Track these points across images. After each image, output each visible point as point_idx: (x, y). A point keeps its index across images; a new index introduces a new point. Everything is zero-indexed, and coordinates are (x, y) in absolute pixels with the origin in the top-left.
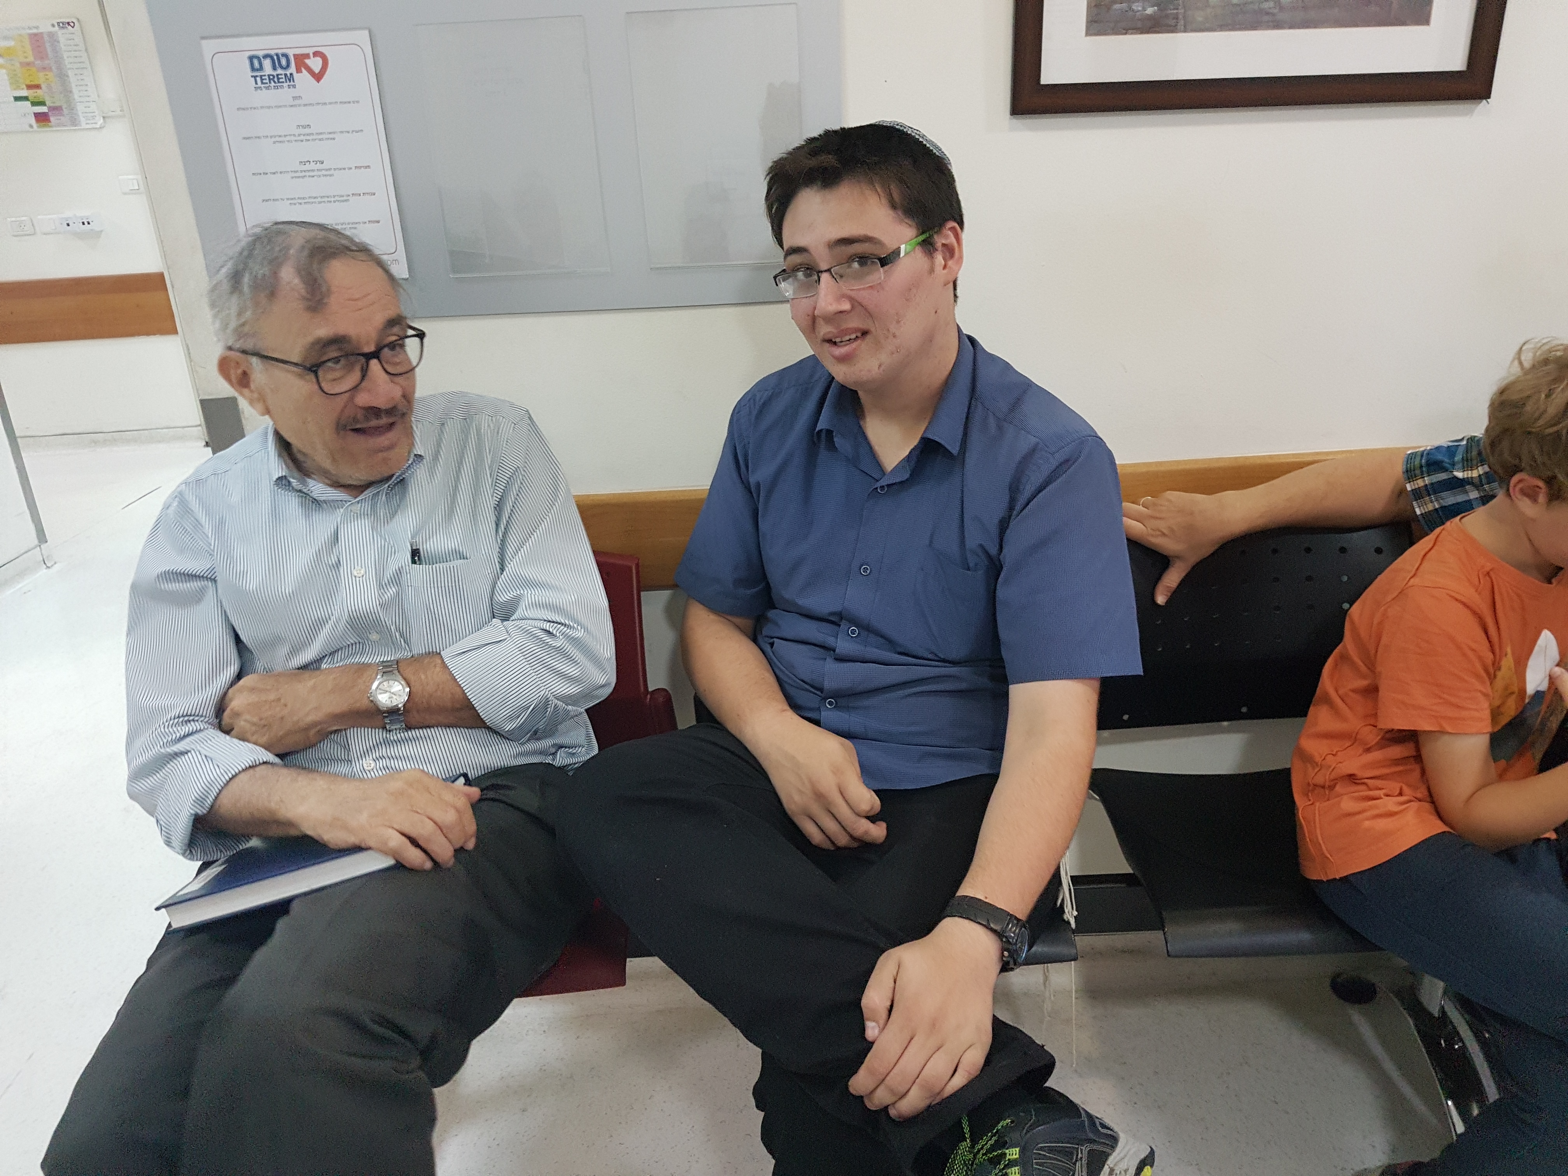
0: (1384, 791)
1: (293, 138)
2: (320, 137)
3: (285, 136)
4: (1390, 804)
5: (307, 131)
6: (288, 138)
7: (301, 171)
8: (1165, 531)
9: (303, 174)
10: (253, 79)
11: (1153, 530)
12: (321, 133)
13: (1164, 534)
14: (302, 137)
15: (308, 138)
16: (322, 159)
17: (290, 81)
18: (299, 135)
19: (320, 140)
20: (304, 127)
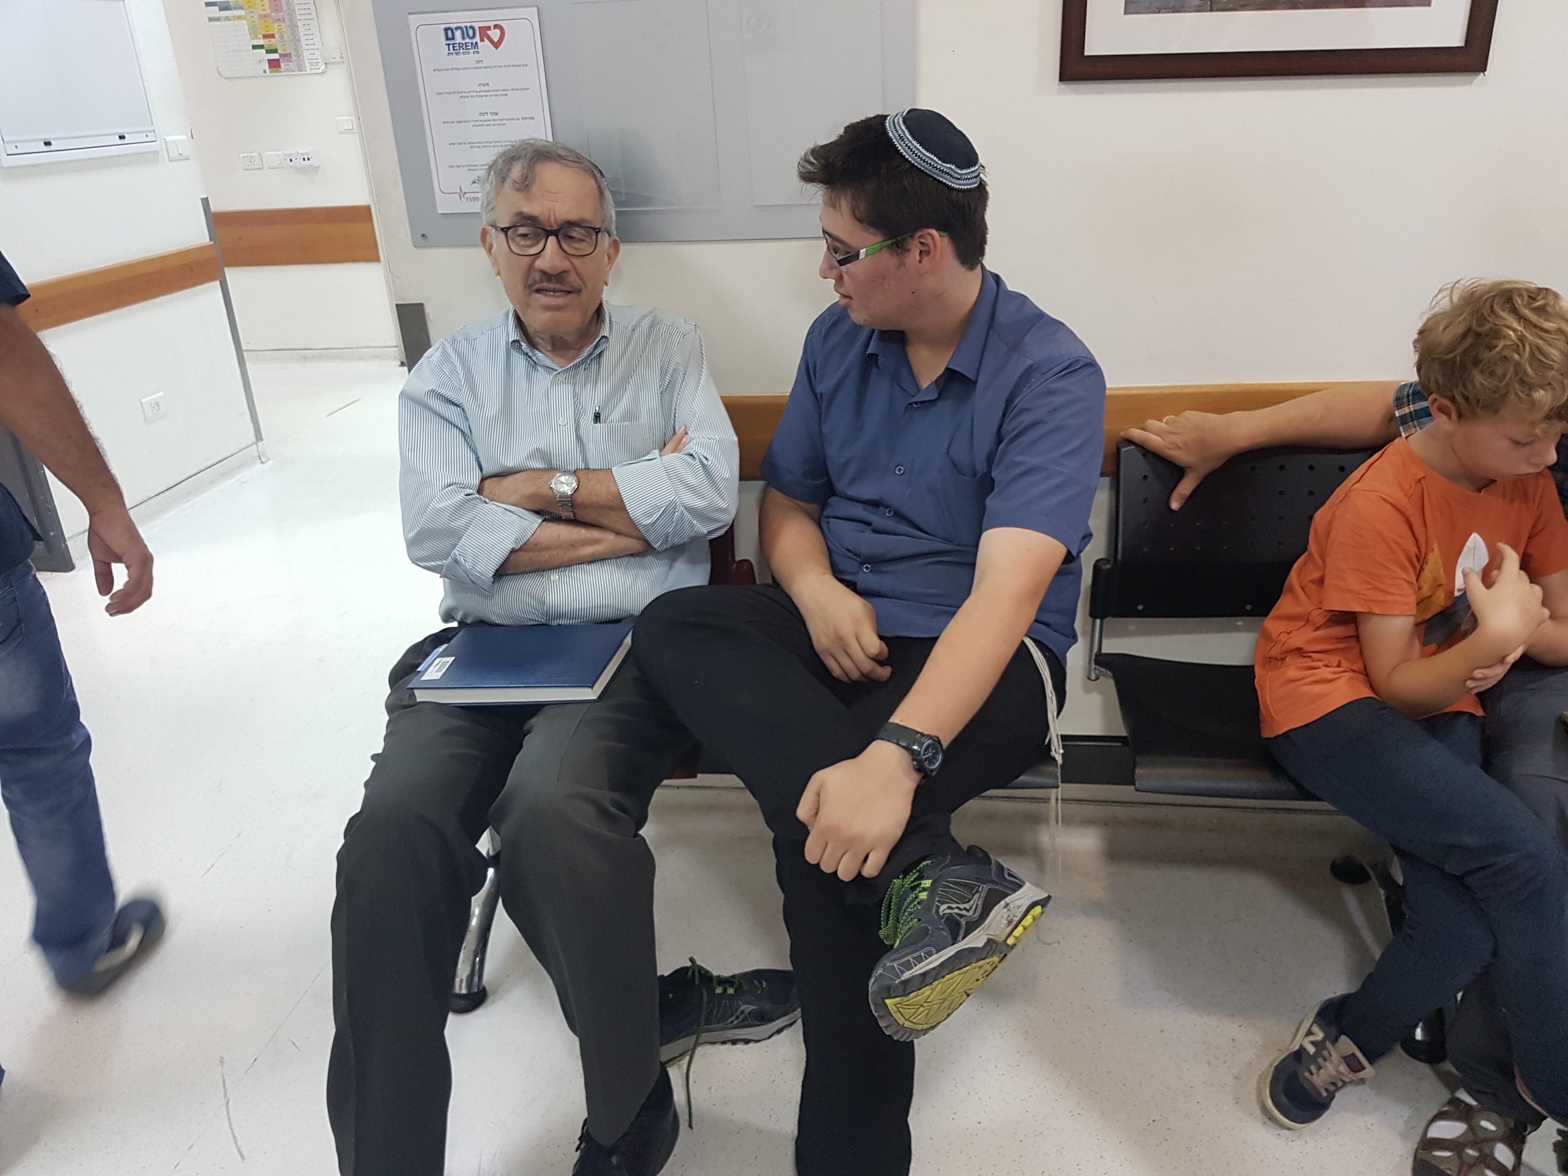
0: (1322, 663)
1: (475, 94)
2: (497, 93)
3: (469, 92)
4: (1326, 673)
5: (486, 88)
6: (471, 94)
7: (481, 121)
8: (1180, 445)
9: (482, 123)
10: (447, 46)
11: (1170, 444)
12: (497, 90)
13: (1179, 448)
14: (482, 94)
15: (486, 94)
16: (496, 111)
17: (475, 48)
18: (480, 92)
19: (497, 95)
20: (484, 85)
